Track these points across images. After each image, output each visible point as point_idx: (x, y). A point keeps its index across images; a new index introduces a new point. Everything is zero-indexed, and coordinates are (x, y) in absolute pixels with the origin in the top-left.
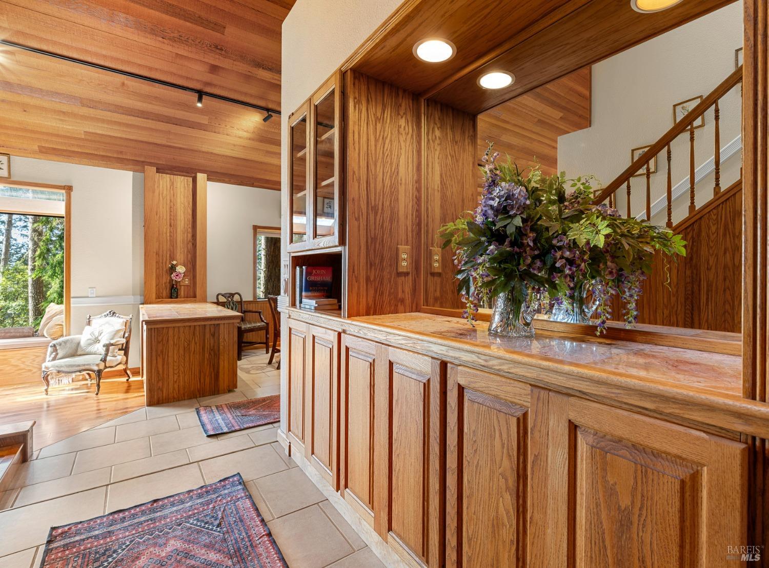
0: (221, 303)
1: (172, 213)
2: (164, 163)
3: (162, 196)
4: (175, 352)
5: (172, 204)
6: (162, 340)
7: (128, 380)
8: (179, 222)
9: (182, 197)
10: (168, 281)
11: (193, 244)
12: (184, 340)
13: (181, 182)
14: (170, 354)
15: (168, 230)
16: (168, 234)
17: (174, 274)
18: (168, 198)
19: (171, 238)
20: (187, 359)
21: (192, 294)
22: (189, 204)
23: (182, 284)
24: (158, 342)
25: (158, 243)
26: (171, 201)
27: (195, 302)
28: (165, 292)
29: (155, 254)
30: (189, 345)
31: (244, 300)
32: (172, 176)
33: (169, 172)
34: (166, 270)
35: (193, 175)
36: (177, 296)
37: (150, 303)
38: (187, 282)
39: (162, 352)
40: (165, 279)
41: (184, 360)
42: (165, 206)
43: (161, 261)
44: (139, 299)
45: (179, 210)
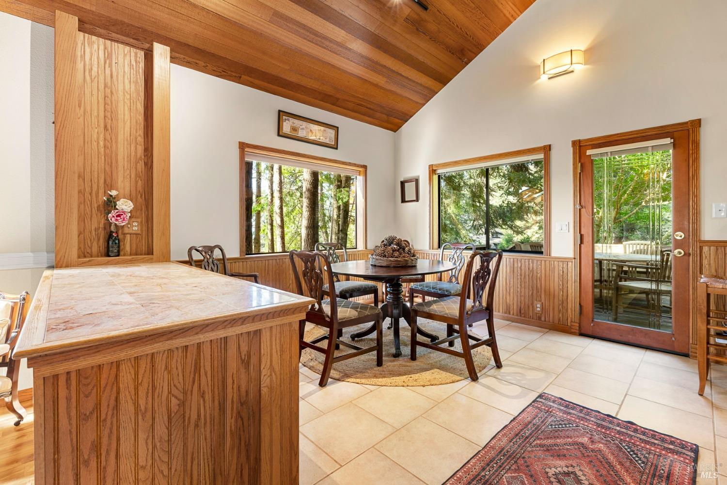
0: (196, 261)
1: (108, 108)
2: (93, 9)
3: (91, 76)
4: (142, 436)
5: (108, 91)
6: (98, 406)
7: (17, 424)
8: (121, 125)
9: (127, 82)
10: (102, 225)
11: (146, 164)
12: (170, 392)
13: (125, 55)
14: (126, 447)
15: (102, 136)
16: (102, 144)
17: (114, 213)
18: (102, 78)
19: (107, 151)
20: (177, 448)
21: (144, 248)
22: (138, 94)
23: (126, 230)
24: (83, 418)
25: (82, 157)
26: (106, 86)
27: (151, 261)
28: (97, 246)
29: (77, 175)
30: (182, 404)
31: (228, 256)
32: (108, 42)
33: (102, 31)
34: (98, 207)
35: (147, 46)
36: (119, 251)
37: (68, 266)
38: (135, 227)
39: (96, 447)
40: (96, 223)
41: (169, 453)
42: (95, 92)
43: (88, 189)
44: (45, 258)
45: (121, 104)
